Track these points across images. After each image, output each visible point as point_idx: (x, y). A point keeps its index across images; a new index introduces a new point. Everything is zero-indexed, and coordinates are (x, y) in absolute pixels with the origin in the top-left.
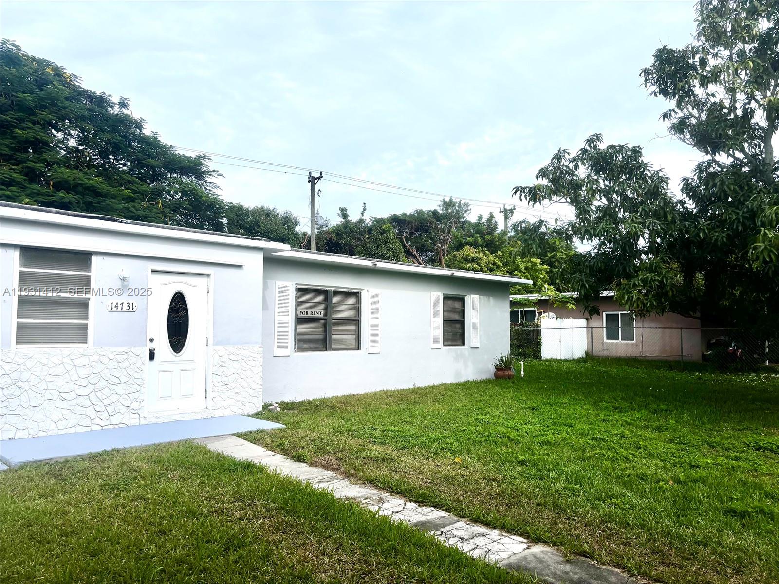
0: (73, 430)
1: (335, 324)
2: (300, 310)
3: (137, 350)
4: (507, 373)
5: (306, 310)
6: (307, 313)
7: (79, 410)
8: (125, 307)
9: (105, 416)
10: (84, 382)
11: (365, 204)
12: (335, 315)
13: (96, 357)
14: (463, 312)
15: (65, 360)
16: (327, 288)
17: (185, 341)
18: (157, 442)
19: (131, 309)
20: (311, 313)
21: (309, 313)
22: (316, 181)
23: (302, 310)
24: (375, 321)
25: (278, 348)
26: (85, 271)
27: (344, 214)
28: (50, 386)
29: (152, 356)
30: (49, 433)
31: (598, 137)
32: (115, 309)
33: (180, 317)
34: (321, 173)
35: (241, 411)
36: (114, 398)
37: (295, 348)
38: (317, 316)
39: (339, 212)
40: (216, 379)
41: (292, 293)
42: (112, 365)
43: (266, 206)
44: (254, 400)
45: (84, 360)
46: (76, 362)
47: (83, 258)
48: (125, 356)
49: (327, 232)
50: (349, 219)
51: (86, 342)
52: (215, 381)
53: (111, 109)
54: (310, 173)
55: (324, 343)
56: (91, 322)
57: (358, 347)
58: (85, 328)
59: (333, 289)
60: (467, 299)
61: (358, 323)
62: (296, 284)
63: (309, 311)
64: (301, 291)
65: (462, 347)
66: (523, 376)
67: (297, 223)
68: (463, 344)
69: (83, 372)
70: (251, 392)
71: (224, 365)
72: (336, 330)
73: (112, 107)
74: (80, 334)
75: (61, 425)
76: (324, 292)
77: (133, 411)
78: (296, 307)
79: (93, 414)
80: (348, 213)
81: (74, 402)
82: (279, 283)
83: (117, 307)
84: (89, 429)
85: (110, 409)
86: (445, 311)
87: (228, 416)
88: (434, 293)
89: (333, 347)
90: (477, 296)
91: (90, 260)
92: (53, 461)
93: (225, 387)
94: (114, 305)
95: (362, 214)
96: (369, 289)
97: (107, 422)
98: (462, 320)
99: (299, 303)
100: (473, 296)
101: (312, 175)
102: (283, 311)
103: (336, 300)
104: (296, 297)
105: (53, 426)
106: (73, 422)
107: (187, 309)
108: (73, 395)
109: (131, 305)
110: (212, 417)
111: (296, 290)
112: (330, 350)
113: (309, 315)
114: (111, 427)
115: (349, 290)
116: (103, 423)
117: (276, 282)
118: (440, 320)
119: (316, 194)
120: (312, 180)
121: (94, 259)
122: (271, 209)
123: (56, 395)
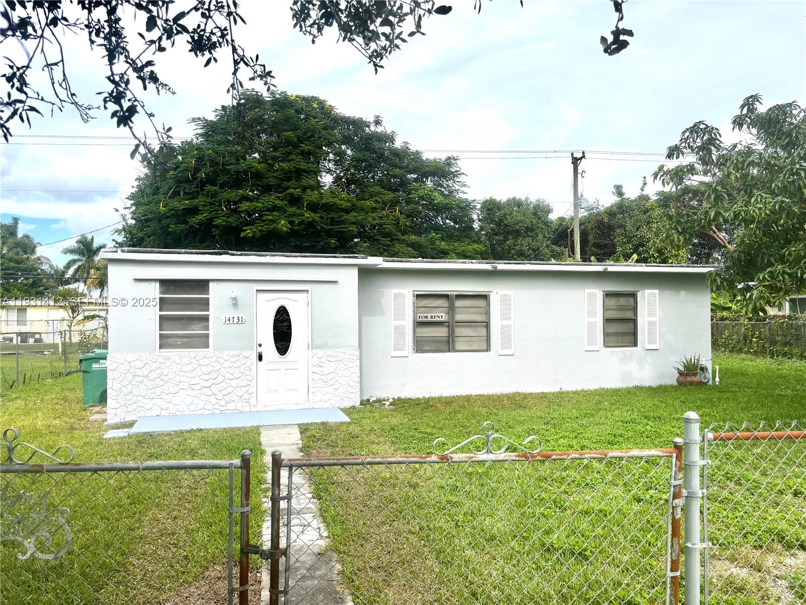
0: (200, 412)
1: (460, 326)
2: (419, 315)
3: (247, 353)
4: (689, 379)
5: (425, 315)
6: (427, 317)
7: (203, 397)
8: (236, 320)
9: (223, 403)
10: (207, 377)
11: (645, 178)
12: (459, 317)
13: (214, 359)
14: (635, 309)
15: (192, 361)
16: (449, 293)
17: (289, 346)
18: (233, 426)
19: (240, 322)
20: (432, 317)
21: (429, 317)
22: (579, 162)
23: (421, 315)
24: (506, 323)
25: (395, 349)
26: (204, 294)
27: (619, 190)
28: (183, 379)
29: (260, 358)
30: (184, 413)
31: (755, 98)
32: (228, 322)
33: (284, 326)
34: (583, 153)
35: (338, 405)
36: (230, 390)
37: (414, 349)
38: (438, 319)
39: (613, 190)
40: (316, 377)
41: (409, 300)
42: (226, 365)
43: (518, 197)
44: (352, 396)
45: (206, 361)
46: (200, 362)
47: (202, 285)
48: (237, 358)
49: (598, 214)
50: (626, 196)
51: (208, 347)
52: (314, 379)
53: (367, 129)
54: (572, 154)
55: (448, 345)
56: (211, 332)
57: (488, 349)
58: (207, 336)
59: (456, 293)
60: (639, 294)
61: (487, 325)
62: (413, 291)
63: (429, 315)
64: (419, 296)
65: (634, 348)
66: (717, 383)
67: (549, 211)
68: (635, 344)
69: (205, 370)
70: (349, 389)
71: (323, 365)
72: (459, 331)
73: (368, 126)
74: (203, 342)
75: (192, 407)
76: (446, 297)
77: (245, 400)
78: (414, 312)
79: (214, 401)
80: (624, 190)
81: (200, 392)
82: (395, 291)
83: (229, 320)
84: (212, 412)
85: (227, 398)
86: (605, 309)
87: (327, 408)
88: (588, 291)
89: (457, 348)
90: (656, 291)
91: (208, 285)
92: (156, 434)
93: (324, 383)
94: (227, 319)
95: (642, 190)
96: (498, 292)
97: (224, 408)
98: (633, 318)
99: (416, 308)
100: (647, 291)
101: (574, 156)
102: (399, 316)
103: (459, 303)
104: (414, 303)
105: (186, 408)
106: (200, 406)
107: (290, 320)
108: (199, 386)
109: (240, 319)
110: (313, 408)
111: (414, 296)
112: (453, 352)
113: (429, 319)
114: (228, 411)
115: (475, 293)
116: (222, 409)
117: (392, 290)
118: (599, 320)
119: (579, 175)
120: (576, 161)
121: (211, 285)
122: (523, 198)
123: (186, 386)
